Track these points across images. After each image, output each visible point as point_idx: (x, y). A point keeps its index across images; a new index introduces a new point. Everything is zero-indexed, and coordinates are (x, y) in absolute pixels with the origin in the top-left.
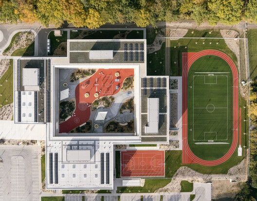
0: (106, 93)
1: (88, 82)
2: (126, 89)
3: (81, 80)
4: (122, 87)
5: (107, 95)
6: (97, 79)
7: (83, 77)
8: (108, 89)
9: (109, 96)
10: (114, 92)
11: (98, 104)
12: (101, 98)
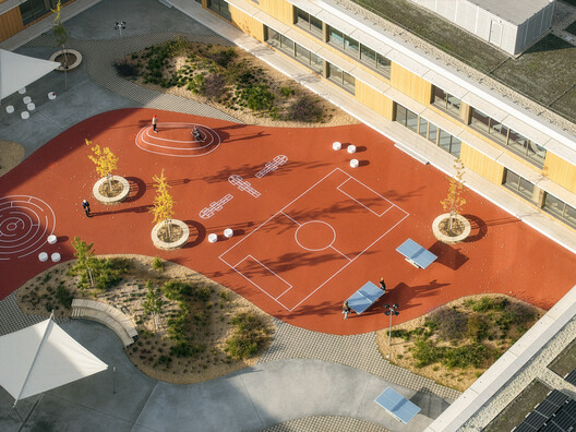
0: (250, 269)
1: (210, 137)
2: (428, 358)
3: (178, 101)
4: (410, 325)
5: (242, 292)
6: (281, 159)
7: (211, 90)
8: (287, 263)
9: (244, 305)
10: (307, 310)
11: (111, 284)
12: (180, 273)
